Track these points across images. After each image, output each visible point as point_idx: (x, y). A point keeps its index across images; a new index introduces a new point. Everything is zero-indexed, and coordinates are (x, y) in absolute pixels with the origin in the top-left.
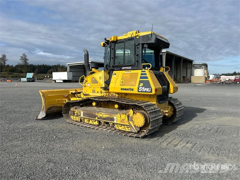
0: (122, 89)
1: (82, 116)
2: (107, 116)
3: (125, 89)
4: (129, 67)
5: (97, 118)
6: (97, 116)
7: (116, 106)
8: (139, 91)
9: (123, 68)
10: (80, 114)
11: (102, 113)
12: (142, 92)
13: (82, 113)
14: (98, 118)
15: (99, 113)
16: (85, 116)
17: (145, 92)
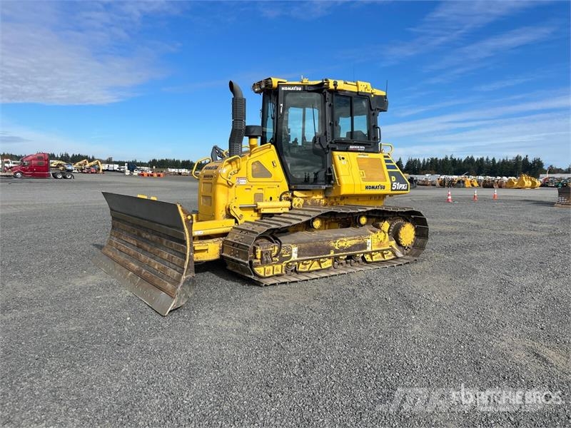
0: (367, 188)
1: (295, 257)
2: (354, 242)
3: (373, 187)
4: (361, 147)
5: (332, 253)
6: (333, 248)
7: (363, 220)
8: (392, 190)
9: (351, 147)
10: (291, 254)
11: (345, 239)
12: (396, 190)
13: (295, 249)
14: (336, 251)
15: (338, 241)
16: (302, 256)
17: (401, 190)
